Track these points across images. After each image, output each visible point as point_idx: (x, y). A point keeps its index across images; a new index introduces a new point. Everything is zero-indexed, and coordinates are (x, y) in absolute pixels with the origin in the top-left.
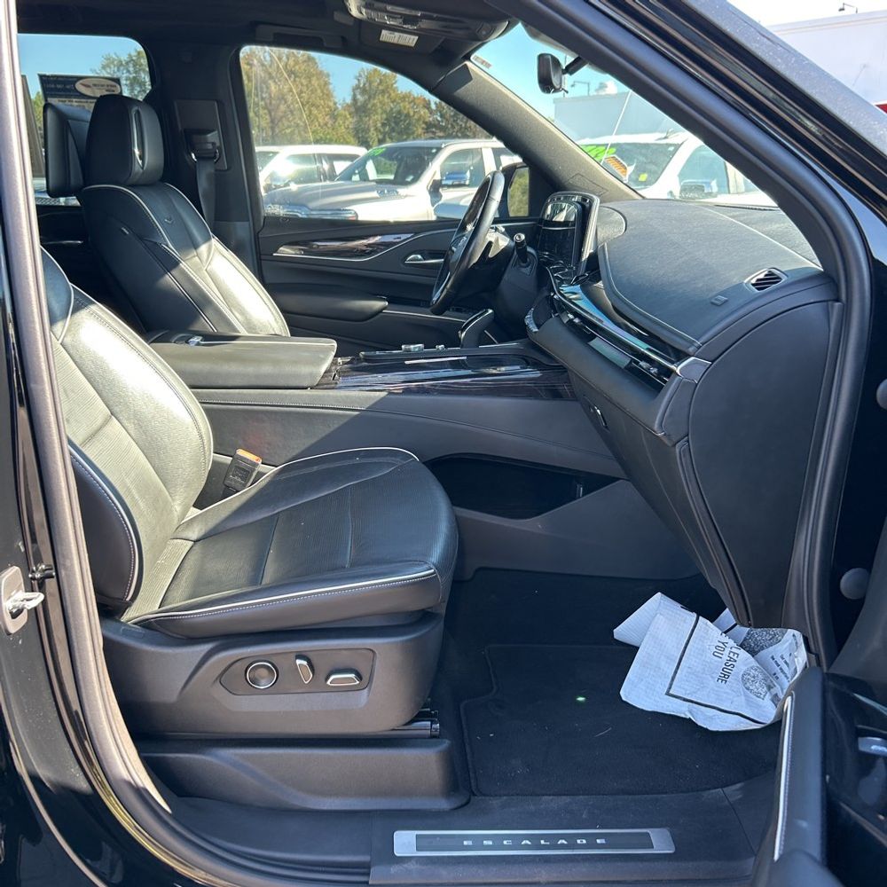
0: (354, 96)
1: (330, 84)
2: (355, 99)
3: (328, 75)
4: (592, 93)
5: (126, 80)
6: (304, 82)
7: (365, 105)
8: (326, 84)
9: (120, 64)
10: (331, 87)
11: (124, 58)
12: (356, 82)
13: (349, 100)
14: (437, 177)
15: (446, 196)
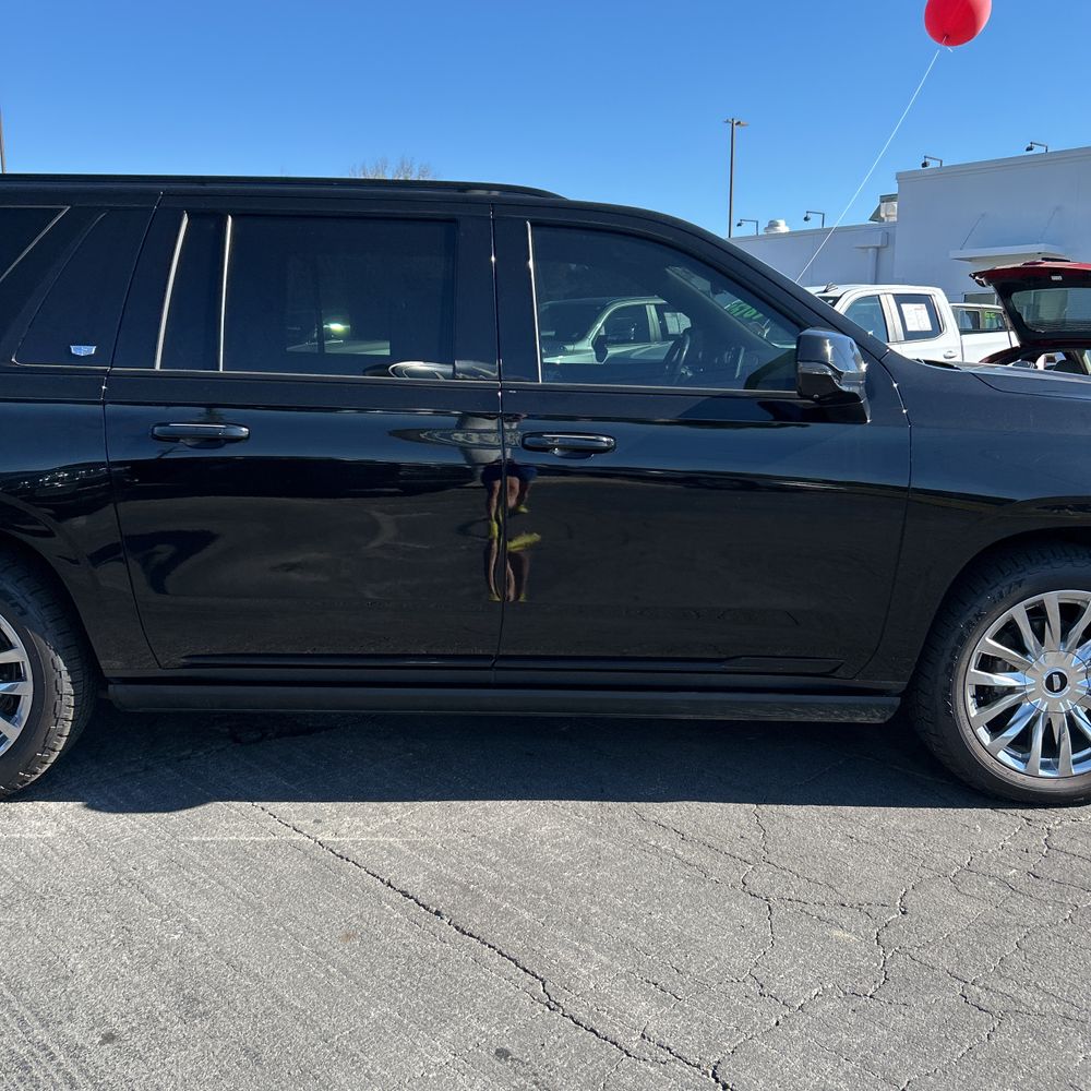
4: (761, 232)
14: (603, 333)
15: (612, 351)
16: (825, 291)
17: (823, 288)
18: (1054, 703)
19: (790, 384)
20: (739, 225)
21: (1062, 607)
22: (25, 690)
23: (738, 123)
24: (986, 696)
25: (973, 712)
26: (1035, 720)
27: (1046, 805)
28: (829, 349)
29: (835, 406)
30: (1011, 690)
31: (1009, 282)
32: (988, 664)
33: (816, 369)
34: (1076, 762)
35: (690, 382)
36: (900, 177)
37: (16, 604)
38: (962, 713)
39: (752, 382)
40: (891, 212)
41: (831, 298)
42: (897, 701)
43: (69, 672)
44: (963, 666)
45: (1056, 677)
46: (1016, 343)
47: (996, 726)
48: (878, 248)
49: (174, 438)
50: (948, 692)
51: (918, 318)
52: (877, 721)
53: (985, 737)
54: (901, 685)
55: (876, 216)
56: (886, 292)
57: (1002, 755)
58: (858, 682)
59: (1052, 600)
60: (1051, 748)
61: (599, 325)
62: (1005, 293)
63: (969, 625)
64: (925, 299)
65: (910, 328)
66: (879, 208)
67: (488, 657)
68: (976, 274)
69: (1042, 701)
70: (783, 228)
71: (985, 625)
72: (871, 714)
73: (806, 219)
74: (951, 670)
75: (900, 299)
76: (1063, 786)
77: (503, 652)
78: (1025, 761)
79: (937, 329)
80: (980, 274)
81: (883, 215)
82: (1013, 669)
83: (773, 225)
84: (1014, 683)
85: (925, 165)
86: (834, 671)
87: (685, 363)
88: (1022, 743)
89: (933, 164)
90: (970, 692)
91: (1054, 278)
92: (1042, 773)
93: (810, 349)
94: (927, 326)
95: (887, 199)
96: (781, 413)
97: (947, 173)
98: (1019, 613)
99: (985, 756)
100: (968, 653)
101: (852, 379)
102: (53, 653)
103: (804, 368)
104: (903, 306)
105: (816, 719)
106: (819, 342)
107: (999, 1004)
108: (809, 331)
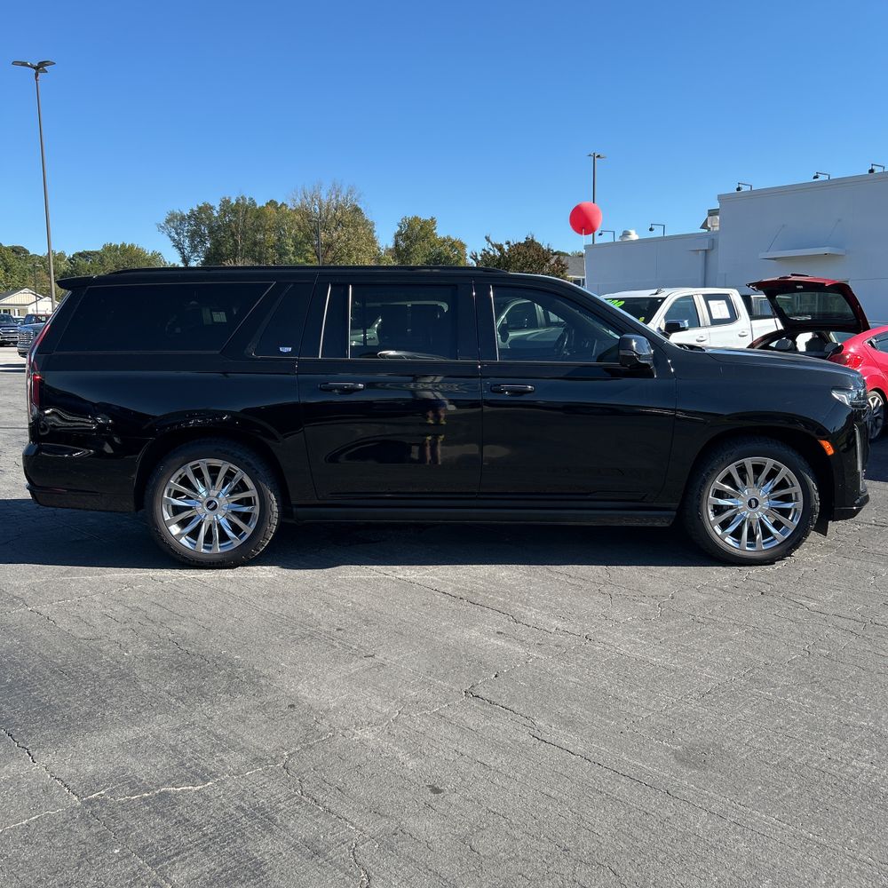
0: (396, 242)
1: (374, 231)
2: (397, 245)
3: (373, 224)
4: (617, 240)
5: (187, 232)
6: (351, 230)
7: (407, 250)
8: (371, 231)
9: (183, 218)
10: (375, 234)
11: (187, 212)
12: (399, 229)
13: (391, 245)
14: (506, 322)
15: (512, 335)
16: (656, 294)
17: (655, 291)
18: (753, 514)
19: (616, 360)
20: (600, 234)
21: (753, 466)
22: (256, 510)
23: (598, 156)
24: (718, 510)
25: (712, 519)
26: (743, 522)
27: (751, 565)
28: (634, 344)
29: (637, 369)
30: (731, 507)
31: (771, 289)
32: (720, 494)
33: (628, 353)
34: (764, 544)
35: (568, 359)
36: (721, 198)
37: (253, 469)
38: (706, 519)
39: (600, 358)
40: (715, 223)
41: (660, 298)
42: (675, 513)
43: (277, 501)
44: (705, 496)
45: (753, 501)
46: (781, 327)
47: (724, 525)
48: (706, 250)
49: (330, 390)
50: (698, 508)
51: (720, 310)
52: (666, 525)
53: (719, 532)
54: (676, 505)
55: (704, 226)
56: (698, 293)
57: (727, 540)
58: (655, 504)
59: (749, 462)
60: (751, 536)
61: (503, 317)
62: (771, 296)
63: (708, 474)
64: (725, 297)
65: (715, 317)
66: (707, 220)
67: (474, 493)
68: (750, 284)
69: (747, 513)
70: (634, 236)
71: (715, 475)
72: (662, 521)
73: (651, 230)
74: (700, 497)
75: (708, 298)
76: (758, 555)
77: (481, 491)
78: (739, 543)
79: (734, 317)
80: (753, 284)
81: (709, 226)
82: (732, 497)
83: (626, 234)
84: (731, 504)
85: (739, 189)
86: (644, 498)
87: (567, 346)
88: (737, 534)
89: (745, 189)
90: (710, 509)
91: (798, 287)
92: (747, 548)
93: (625, 344)
94: (726, 315)
95: (712, 213)
96: (614, 374)
97: (754, 194)
98: (732, 468)
99: (718, 540)
100: (708, 489)
101: (646, 357)
102: (270, 492)
103: (622, 353)
104: (710, 302)
105: (635, 524)
106: (629, 341)
107: (707, 621)
108: (625, 336)
